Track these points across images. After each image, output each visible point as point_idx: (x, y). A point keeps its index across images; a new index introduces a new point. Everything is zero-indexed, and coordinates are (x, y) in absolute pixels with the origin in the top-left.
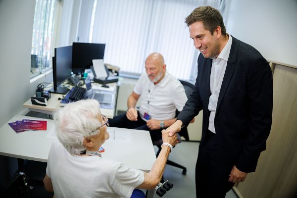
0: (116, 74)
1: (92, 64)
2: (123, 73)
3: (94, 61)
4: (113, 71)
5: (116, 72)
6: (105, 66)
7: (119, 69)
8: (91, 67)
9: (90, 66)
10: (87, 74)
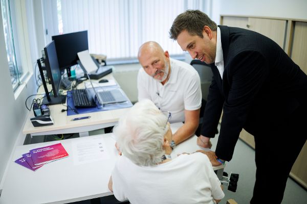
0: (103, 64)
1: (77, 58)
2: (111, 60)
3: (80, 54)
4: (100, 61)
5: (103, 61)
6: (92, 57)
7: (106, 57)
8: (78, 61)
9: (76, 61)
10: (74, 71)
